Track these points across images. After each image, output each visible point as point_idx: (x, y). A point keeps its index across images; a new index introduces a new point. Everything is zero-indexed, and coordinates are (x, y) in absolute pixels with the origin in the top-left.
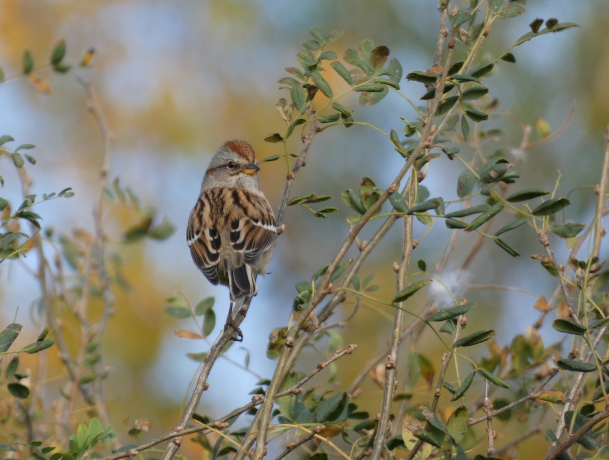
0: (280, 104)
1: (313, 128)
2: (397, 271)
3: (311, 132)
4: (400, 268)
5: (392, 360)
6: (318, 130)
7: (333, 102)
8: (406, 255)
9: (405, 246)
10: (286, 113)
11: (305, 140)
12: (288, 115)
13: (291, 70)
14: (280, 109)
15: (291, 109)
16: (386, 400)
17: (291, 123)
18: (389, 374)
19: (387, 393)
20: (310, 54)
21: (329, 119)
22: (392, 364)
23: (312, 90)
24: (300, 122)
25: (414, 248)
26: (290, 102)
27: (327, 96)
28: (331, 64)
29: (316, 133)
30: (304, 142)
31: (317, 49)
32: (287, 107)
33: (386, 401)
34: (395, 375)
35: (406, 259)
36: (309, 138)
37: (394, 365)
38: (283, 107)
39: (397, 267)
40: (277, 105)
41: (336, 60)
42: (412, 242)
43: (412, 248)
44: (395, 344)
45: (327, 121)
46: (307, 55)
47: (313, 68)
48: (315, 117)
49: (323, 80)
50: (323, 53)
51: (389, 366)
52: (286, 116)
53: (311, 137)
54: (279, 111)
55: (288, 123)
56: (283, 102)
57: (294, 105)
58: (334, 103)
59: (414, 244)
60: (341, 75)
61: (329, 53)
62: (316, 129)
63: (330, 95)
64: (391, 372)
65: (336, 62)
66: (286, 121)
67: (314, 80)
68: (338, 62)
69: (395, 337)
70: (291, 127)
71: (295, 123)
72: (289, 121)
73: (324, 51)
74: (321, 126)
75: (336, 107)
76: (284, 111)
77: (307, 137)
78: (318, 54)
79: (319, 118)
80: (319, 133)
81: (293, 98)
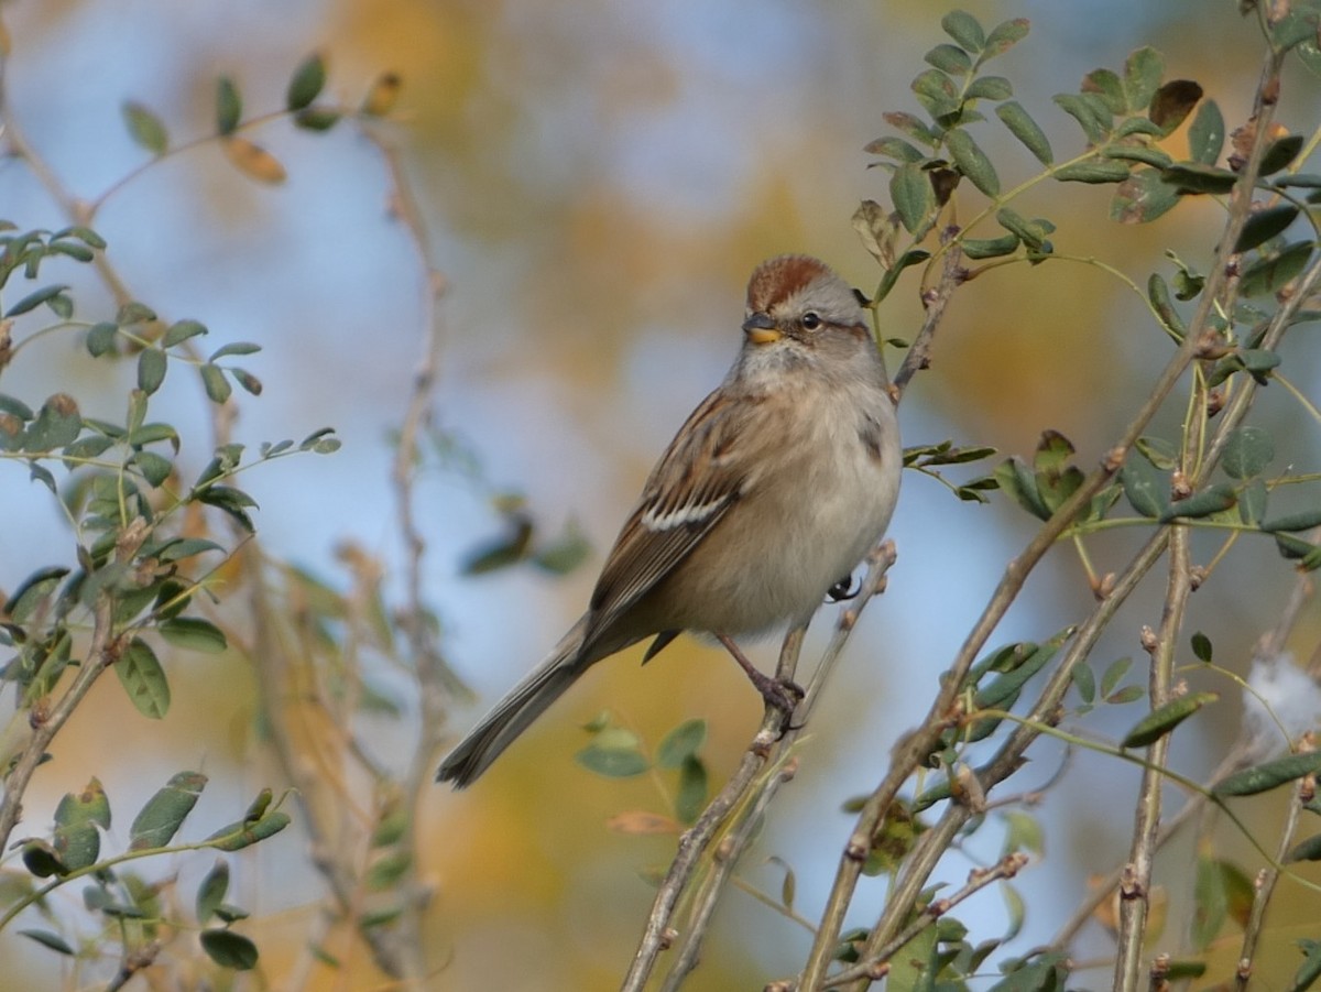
0: (862, 214)
1: (952, 270)
2: (1151, 649)
3: (946, 280)
4: (1159, 640)
5: (1137, 876)
6: (964, 277)
7: (999, 207)
8: (1174, 607)
9: (1171, 585)
10: (878, 236)
11: (929, 302)
12: (883, 241)
13: (897, 119)
14: (863, 227)
15: (890, 228)
16: (1123, 976)
17: (891, 262)
18: (1130, 914)
19: (1124, 961)
20: (946, 83)
21: (991, 249)
22: (1137, 887)
23: (944, 180)
24: (914, 258)
25: (1194, 587)
26: (888, 207)
27: (985, 191)
28: (998, 110)
29: (959, 284)
30: (926, 306)
31: (961, 70)
32: (880, 224)
33: (1122, 983)
34: (1145, 914)
35: (1173, 618)
36: (939, 298)
37: (1143, 888)
38: (871, 223)
39: (1150, 637)
40: (856, 216)
41: (1011, 99)
42: (1189, 572)
43: (1189, 589)
44: (1145, 835)
45: (988, 253)
46: (936, 86)
47: (950, 120)
48: (954, 243)
49: (975, 150)
50: (977, 82)
51: (1129, 890)
52: (879, 244)
53: (945, 293)
54: (860, 233)
55: (884, 262)
56: (871, 210)
57: (899, 217)
58: (1002, 211)
59: (1196, 577)
60: (1021, 138)
61: (993, 82)
62: (959, 274)
63: (991, 190)
64: (1135, 905)
65: (1011, 103)
66: (877, 257)
67: (953, 151)
68: (1015, 104)
69: (1145, 817)
70: (889, 273)
71: (900, 262)
72: (887, 258)
73: (977, 77)
74: (970, 265)
75: (1005, 220)
76: (872, 232)
77: (934, 293)
78: (964, 84)
79: (965, 246)
80: (967, 282)
81: (896, 198)
